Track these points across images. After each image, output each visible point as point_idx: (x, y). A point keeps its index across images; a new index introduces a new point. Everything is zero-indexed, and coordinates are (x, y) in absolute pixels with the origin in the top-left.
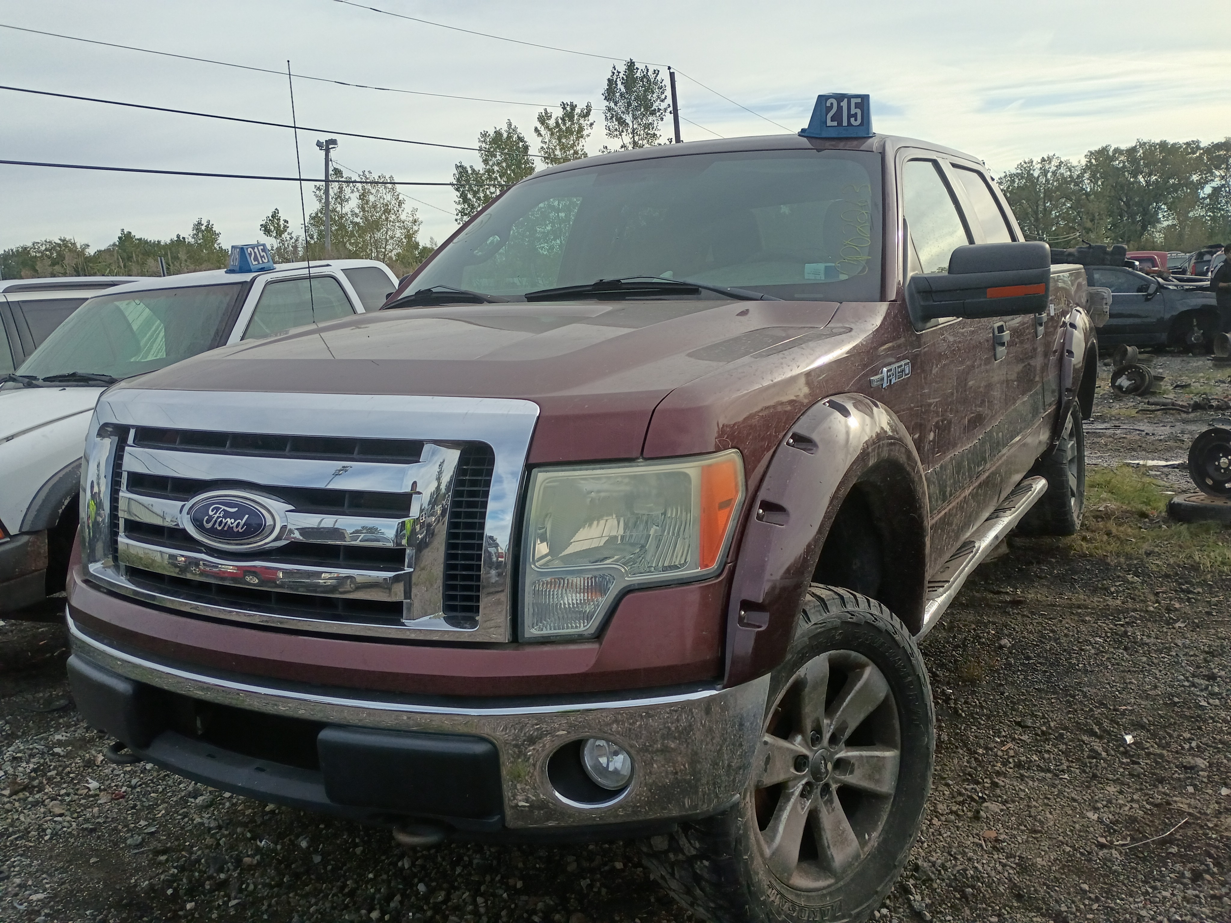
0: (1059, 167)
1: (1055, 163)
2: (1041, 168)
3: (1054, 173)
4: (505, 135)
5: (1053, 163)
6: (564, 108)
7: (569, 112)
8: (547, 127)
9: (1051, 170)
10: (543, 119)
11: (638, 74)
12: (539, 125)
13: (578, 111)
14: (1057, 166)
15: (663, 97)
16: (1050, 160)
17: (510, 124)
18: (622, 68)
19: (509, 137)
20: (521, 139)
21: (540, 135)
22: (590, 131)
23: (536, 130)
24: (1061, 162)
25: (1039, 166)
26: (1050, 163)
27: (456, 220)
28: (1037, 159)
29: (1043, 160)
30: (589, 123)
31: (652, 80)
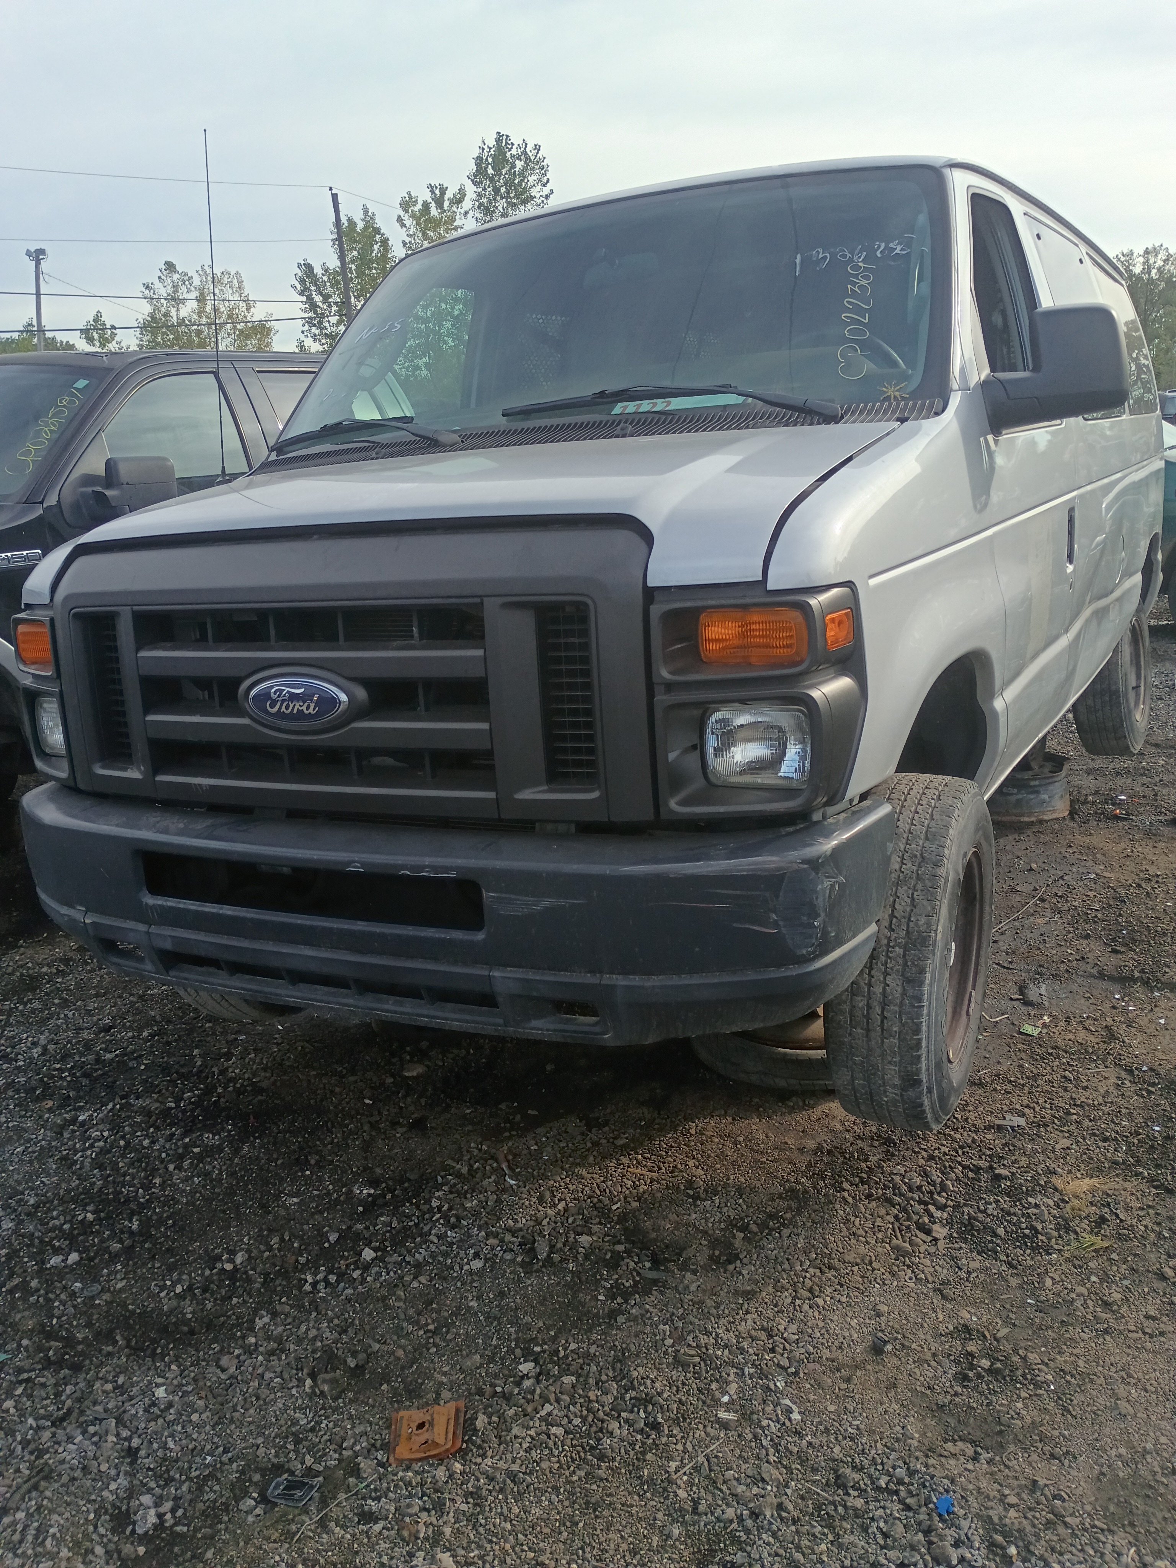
0: (1166, 261)
1: (1162, 255)
2: (1144, 263)
3: (1159, 270)
4: (360, 225)
5: (1160, 256)
6: (432, 192)
7: (439, 194)
8: (413, 216)
9: (1157, 265)
10: (406, 204)
11: (514, 152)
12: (402, 213)
13: (449, 194)
14: (1165, 261)
15: (545, 180)
16: (1155, 251)
17: (366, 211)
18: (491, 142)
19: (366, 228)
20: (377, 231)
21: (403, 225)
22: (464, 221)
23: (400, 219)
24: (1169, 256)
25: (1141, 259)
26: (1156, 255)
27: (303, 332)
28: (1139, 250)
29: (1147, 252)
30: (463, 211)
31: (532, 158)
